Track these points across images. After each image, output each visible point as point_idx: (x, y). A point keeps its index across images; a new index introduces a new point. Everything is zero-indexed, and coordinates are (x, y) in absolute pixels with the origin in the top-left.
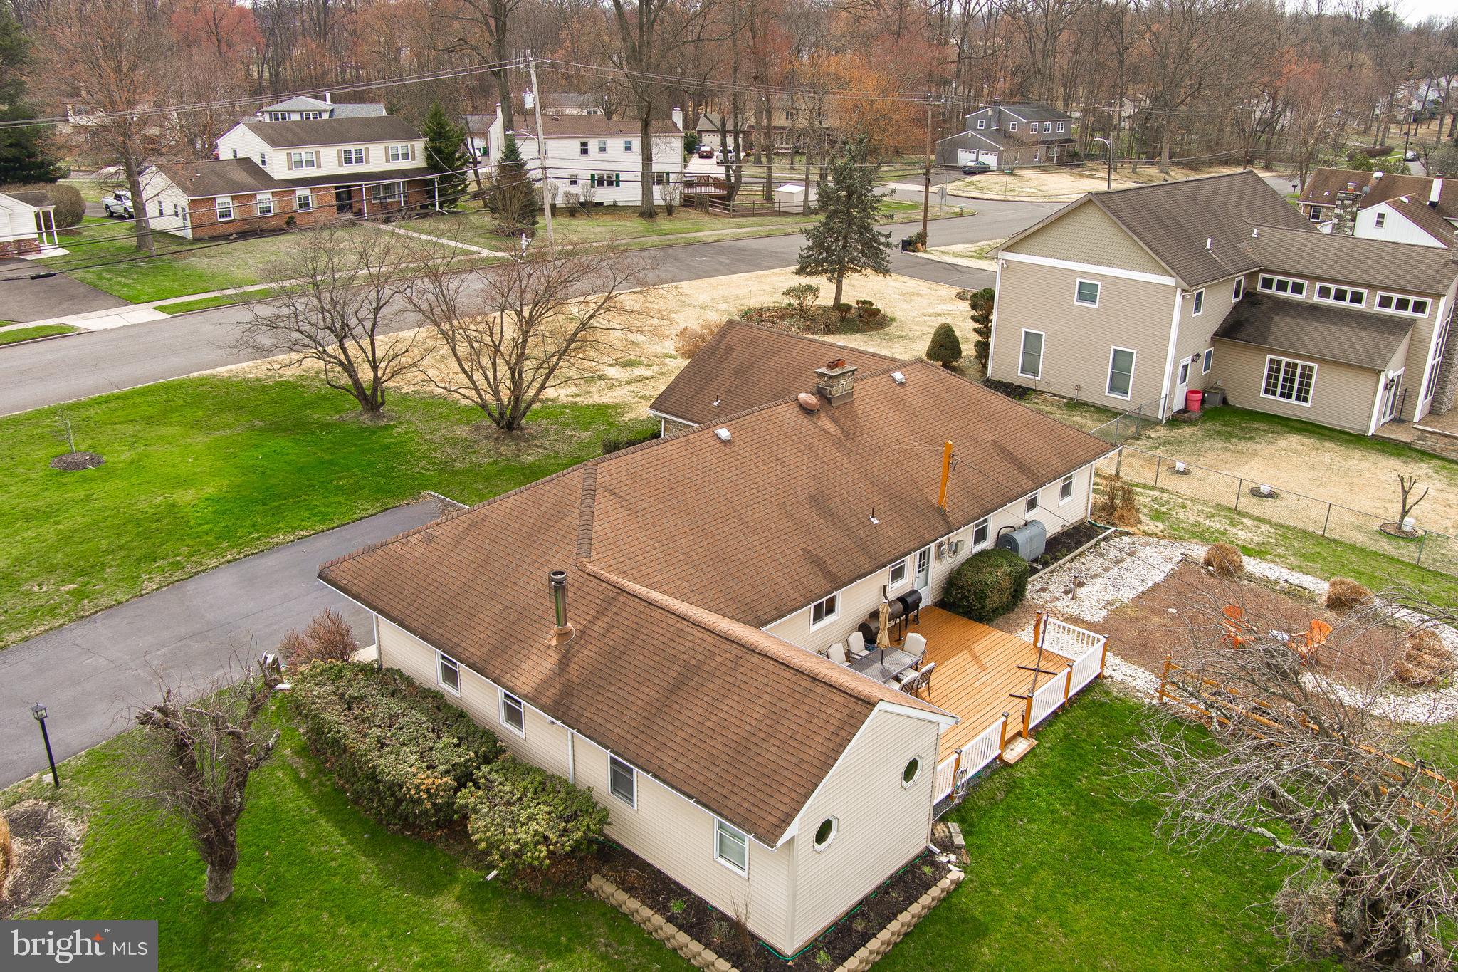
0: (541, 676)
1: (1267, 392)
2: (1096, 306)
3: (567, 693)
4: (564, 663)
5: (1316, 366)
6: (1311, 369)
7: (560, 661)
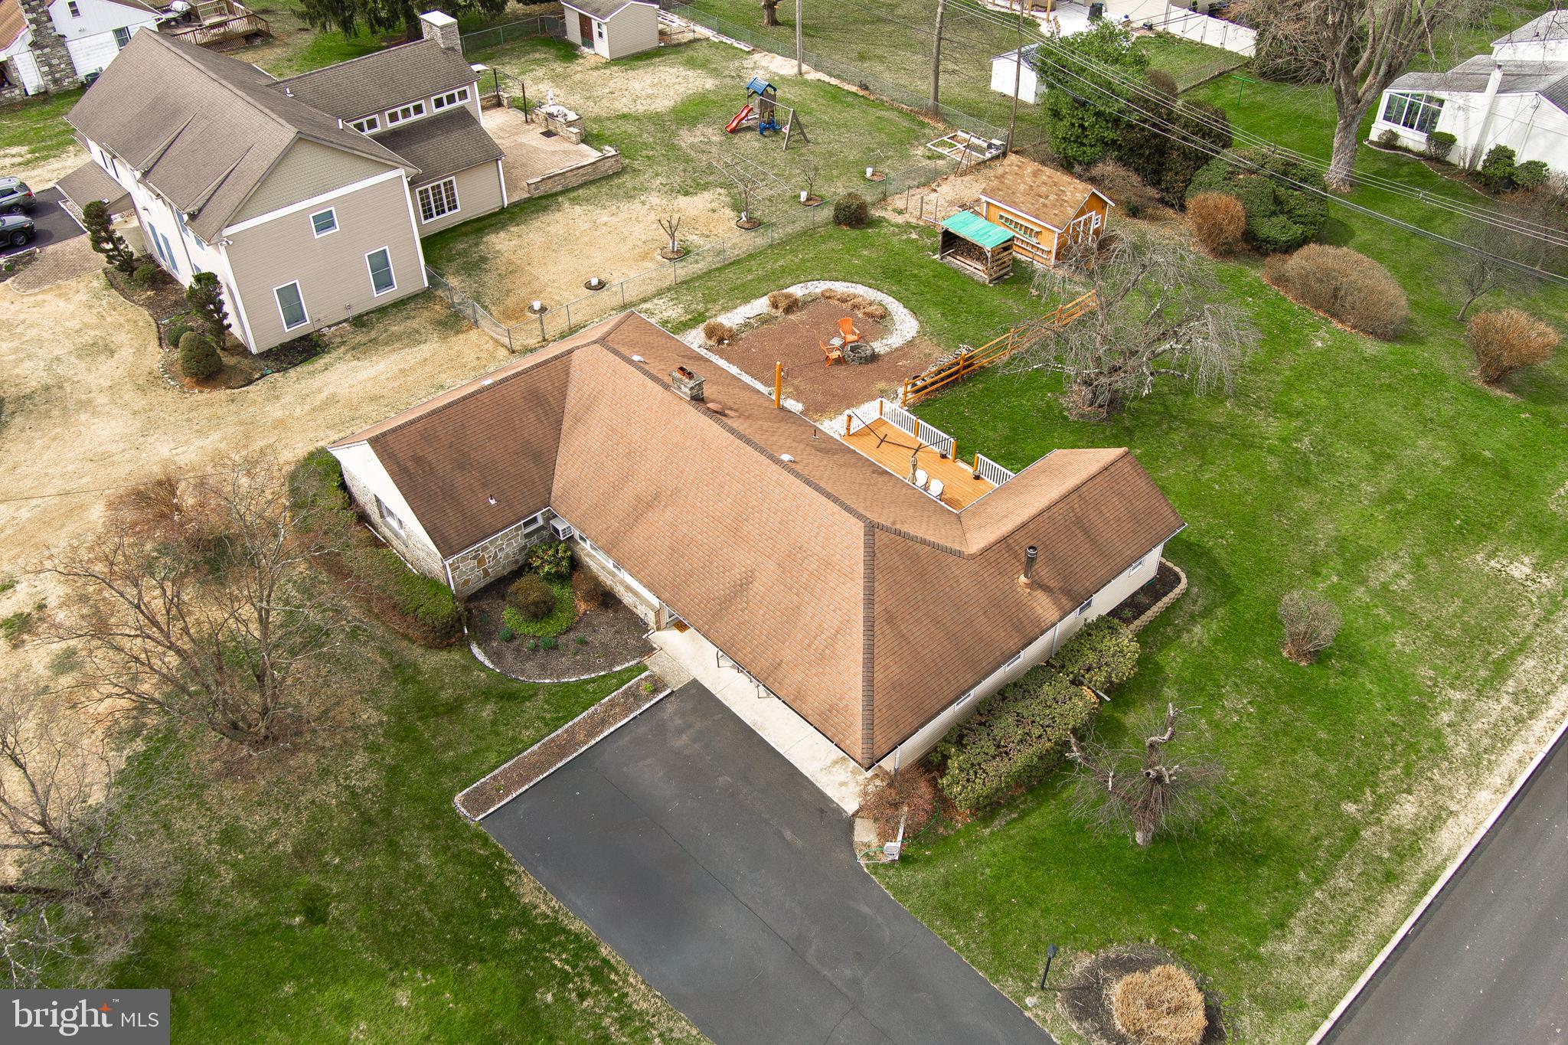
0: (1050, 604)
1: (426, 218)
2: (338, 229)
3: (1067, 592)
4: (1045, 588)
5: (453, 178)
6: (451, 182)
7: (1044, 590)
